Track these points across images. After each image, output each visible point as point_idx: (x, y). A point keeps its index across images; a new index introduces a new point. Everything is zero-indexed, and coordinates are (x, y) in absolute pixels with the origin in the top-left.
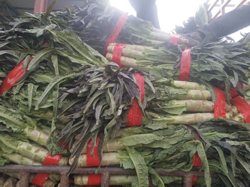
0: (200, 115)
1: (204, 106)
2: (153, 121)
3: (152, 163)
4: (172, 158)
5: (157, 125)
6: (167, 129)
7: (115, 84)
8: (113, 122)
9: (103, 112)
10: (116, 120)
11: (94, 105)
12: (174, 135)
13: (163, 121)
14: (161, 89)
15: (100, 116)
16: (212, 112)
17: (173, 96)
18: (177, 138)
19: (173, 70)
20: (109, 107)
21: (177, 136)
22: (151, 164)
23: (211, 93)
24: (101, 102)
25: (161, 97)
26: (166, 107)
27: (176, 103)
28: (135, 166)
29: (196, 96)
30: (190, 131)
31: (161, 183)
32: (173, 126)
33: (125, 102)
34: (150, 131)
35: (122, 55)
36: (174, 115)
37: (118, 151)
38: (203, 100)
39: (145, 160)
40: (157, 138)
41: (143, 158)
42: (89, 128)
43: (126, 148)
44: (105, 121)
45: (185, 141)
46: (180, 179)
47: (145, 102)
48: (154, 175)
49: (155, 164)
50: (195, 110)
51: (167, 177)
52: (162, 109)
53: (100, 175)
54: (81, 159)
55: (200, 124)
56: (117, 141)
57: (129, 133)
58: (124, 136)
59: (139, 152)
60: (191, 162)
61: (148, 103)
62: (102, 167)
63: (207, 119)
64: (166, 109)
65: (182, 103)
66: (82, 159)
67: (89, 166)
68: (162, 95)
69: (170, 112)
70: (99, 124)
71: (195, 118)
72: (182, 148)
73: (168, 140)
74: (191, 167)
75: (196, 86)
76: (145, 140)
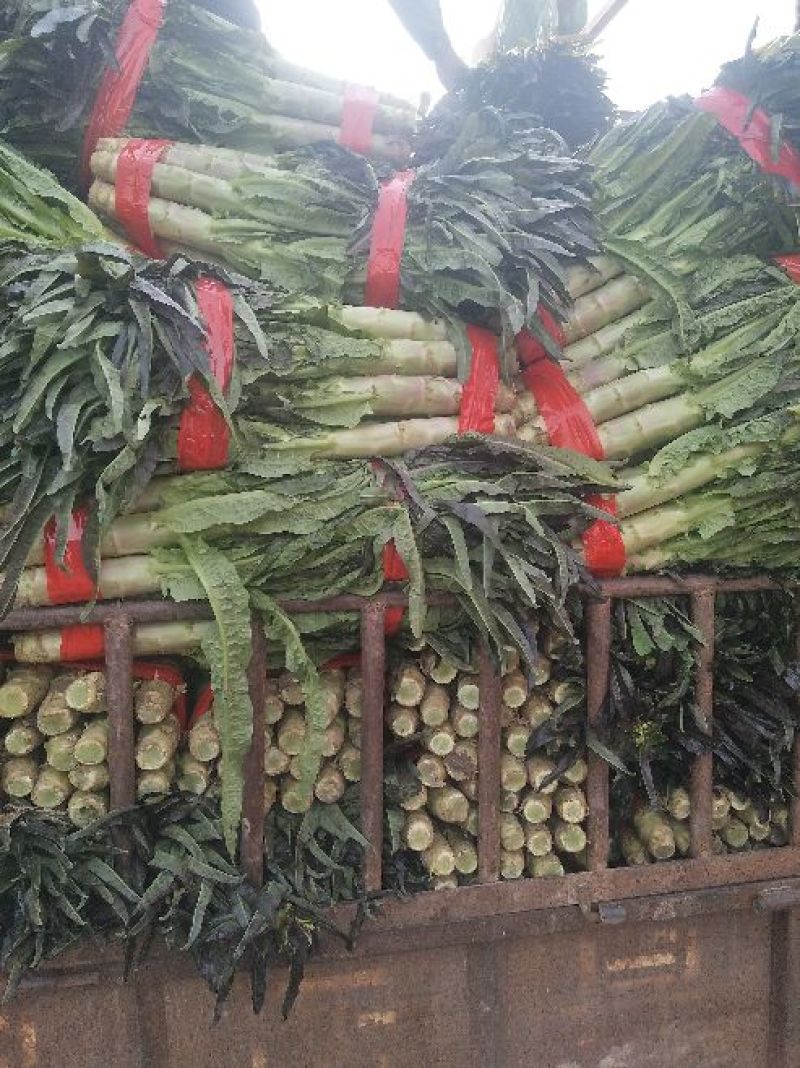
0: (417, 425)
1: (430, 396)
2: (265, 450)
3: (264, 580)
4: (325, 559)
5: (278, 462)
6: (310, 473)
7: (121, 323)
8: (123, 461)
9: (85, 426)
10: (137, 452)
11: (50, 403)
12: (331, 494)
13: (298, 450)
14: (293, 340)
15: (76, 442)
16: (456, 414)
17: (333, 366)
18: (340, 500)
19: (343, 264)
20: (104, 411)
21: (341, 496)
22: (259, 584)
23: (457, 350)
24: (76, 393)
25: (293, 367)
26: (307, 404)
27: (343, 388)
28: (208, 590)
29: (409, 361)
30: (381, 476)
31: (289, 631)
32: (331, 464)
33: (162, 392)
34: (256, 483)
35: (155, 193)
36: (333, 429)
37: (154, 551)
38: (430, 377)
39: (241, 571)
40: (278, 506)
41: (232, 567)
42: (42, 481)
43: (179, 541)
44: (94, 460)
45: (361, 509)
46: (353, 618)
47: (235, 386)
48: (268, 612)
49: (271, 581)
50: (405, 410)
51: (313, 616)
52: (295, 409)
53: (99, 626)
54: (28, 581)
55: (412, 455)
56: (148, 519)
57: (185, 492)
58: (171, 505)
59: (221, 549)
60: (378, 567)
61: (245, 388)
62: (102, 602)
63: (435, 438)
64: (309, 408)
65: (362, 387)
66: (31, 583)
67: (60, 602)
68: (298, 362)
69: (322, 420)
70: (76, 468)
71: (401, 437)
72: (354, 529)
73: (313, 509)
74: (381, 581)
75: (414, 325)
76: (237, 512)
